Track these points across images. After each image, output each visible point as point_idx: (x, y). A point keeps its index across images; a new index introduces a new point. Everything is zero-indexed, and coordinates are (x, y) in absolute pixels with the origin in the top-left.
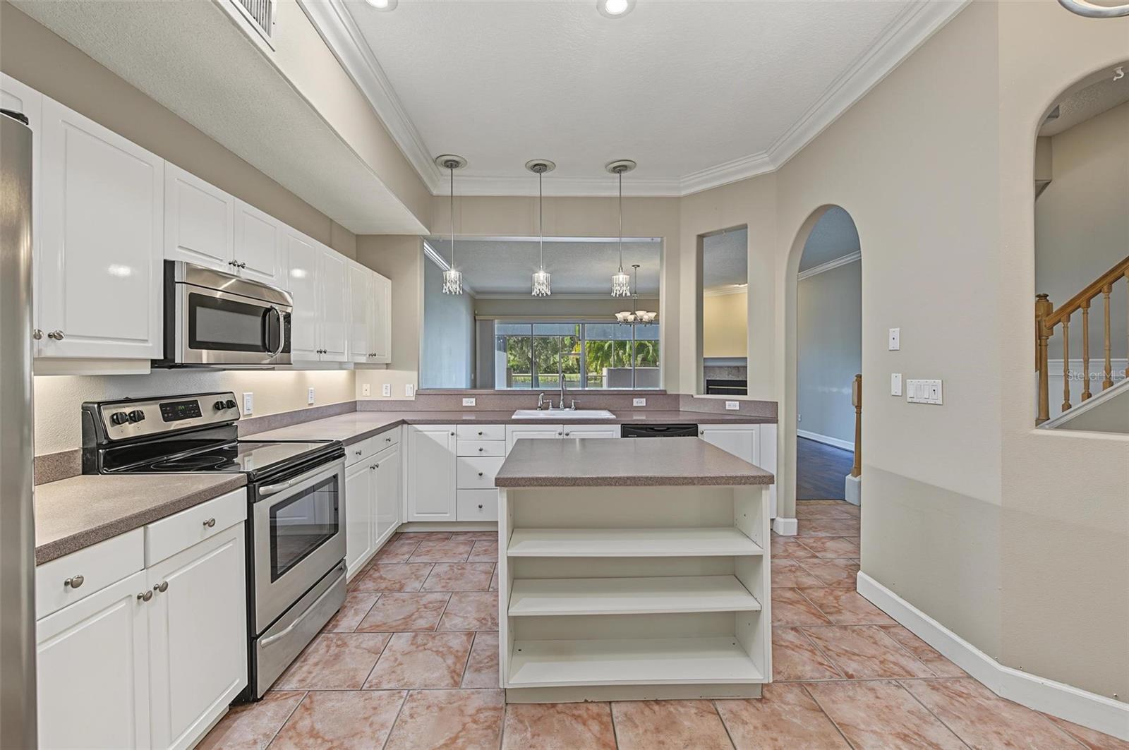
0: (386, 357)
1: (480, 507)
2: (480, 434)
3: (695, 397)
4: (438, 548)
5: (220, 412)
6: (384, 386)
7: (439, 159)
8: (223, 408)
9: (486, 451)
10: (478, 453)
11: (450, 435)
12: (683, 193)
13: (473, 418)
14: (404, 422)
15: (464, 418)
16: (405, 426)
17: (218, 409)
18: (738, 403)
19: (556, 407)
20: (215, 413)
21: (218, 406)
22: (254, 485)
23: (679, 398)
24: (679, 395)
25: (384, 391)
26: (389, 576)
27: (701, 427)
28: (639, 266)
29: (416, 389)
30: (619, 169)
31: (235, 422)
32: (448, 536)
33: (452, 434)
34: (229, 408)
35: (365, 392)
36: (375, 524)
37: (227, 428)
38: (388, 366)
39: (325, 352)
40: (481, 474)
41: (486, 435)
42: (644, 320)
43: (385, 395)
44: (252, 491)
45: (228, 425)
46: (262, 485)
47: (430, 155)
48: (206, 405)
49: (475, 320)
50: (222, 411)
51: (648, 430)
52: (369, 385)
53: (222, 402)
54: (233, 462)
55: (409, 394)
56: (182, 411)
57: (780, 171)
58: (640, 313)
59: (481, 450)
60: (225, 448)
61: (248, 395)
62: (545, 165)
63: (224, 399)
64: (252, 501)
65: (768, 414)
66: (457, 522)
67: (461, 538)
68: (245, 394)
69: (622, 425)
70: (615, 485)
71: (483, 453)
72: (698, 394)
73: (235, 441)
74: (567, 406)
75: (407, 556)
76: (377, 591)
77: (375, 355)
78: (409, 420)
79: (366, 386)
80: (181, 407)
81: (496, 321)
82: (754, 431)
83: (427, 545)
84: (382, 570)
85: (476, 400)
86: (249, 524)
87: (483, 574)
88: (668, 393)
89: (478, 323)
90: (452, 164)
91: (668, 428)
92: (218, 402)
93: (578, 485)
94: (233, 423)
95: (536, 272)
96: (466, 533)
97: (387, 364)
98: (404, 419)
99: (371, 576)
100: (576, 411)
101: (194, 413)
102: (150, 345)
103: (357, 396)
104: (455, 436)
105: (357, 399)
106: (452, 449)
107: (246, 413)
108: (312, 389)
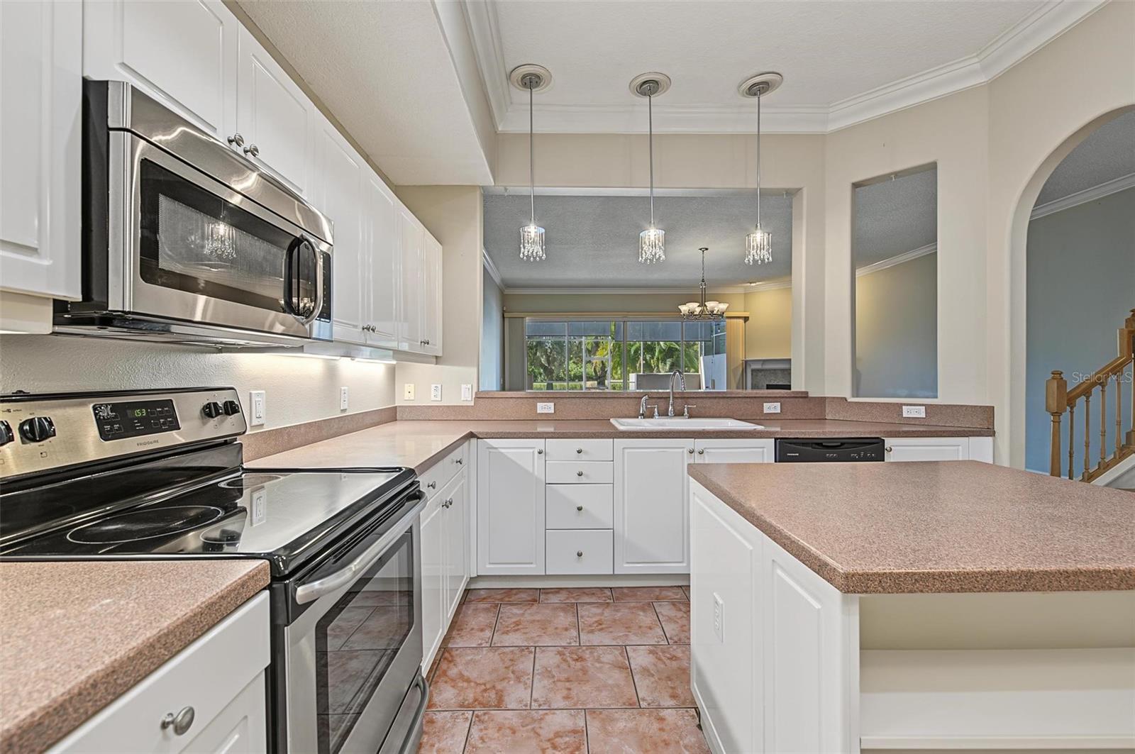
0: (436, 347)
1: (580, 555)
2: (579, 452)
3: (849, 401)
4: (528, 617)
5: (212, 422)
6: (433, 386)
7: (514, 74)
8: (218, 414)
9: (587, 476)
10: (575, 479)
11: (536, 453)
12: (832, 127)
13: (551, 430)
14: (471, 435)
15: (540, 430)
16: (474, 441)
17: (210, 415)
18: (924, 407)
19: (664, 414)
20: (204, 424)
21: (210, 411)
22: (286, 586)
23: (824, 402)
24: (825, 398)
25: (433, 393)
26: (472, 673)
27: (889, 442)
28: (707, 249)
29: (475, 390)
30: (758, 89)
31: (238, 437)
32: (535, 597)
33: (540, 453)
34: (227, 413)
35: (407, 395)
36: (447, 590)
37: (224, 449)
38: (438, 360)
39: (373, 330)
40: (580, 509)
41: (586, 453)
42: (715, 312)
43: (433, 398)
44: (280, 598)
45: (225, 443)
46: (301, 581)
47: (505, 67)
48: (188, 409)
49: (504, 317)
50: (216, 419)
51: (814, 445)
52: (412, 385)
53: (215, 404)
54: (235, 506)
55: (465, 397)
56: (141, 420)
57: (992, 84)
58: (710, 305)
59: (580, 475)
60: (222, 485)
61: (258, 395)
62: (656, 82)
63: (221, 399)
64: (281, 621)
65: (977, 423)
66: (546, 575)
67: (555, 599)
68: (253, 392)
69: (776, 439)
70: (1119, 588)
71: (583, 479)
72: (853, 396)
73: (238, 471)
74: (679, 414)
75: (488, 633)
76: (463, 706)
77: (428, 343)
78: (480, 433)
79: (409, 387)
80: (138, 413)
81: (527, 318)
82: (960, 447)
83: (512, 613)
84: (458, 660)
85: (555, 405)
86: (274, 676)
87: (617, 671)
88: (810, 395)
89: (506, 320)
90: (531, 81)
91: (842, 444)
92: (209, 404)
93: (1035, 589)
94: (235, 440)
95: (647, 230)
96: (559, 590)
97: (437, 357)
98: (473, 431)
99: (445, 673)
100: (690, 420)
101: (164, 424)
102: (46, 262)
103: (396, 402)
104: (543, 454)
105: (396, 405)
106: (538, 472)
107: (255, 422)
108: (346, 388)
